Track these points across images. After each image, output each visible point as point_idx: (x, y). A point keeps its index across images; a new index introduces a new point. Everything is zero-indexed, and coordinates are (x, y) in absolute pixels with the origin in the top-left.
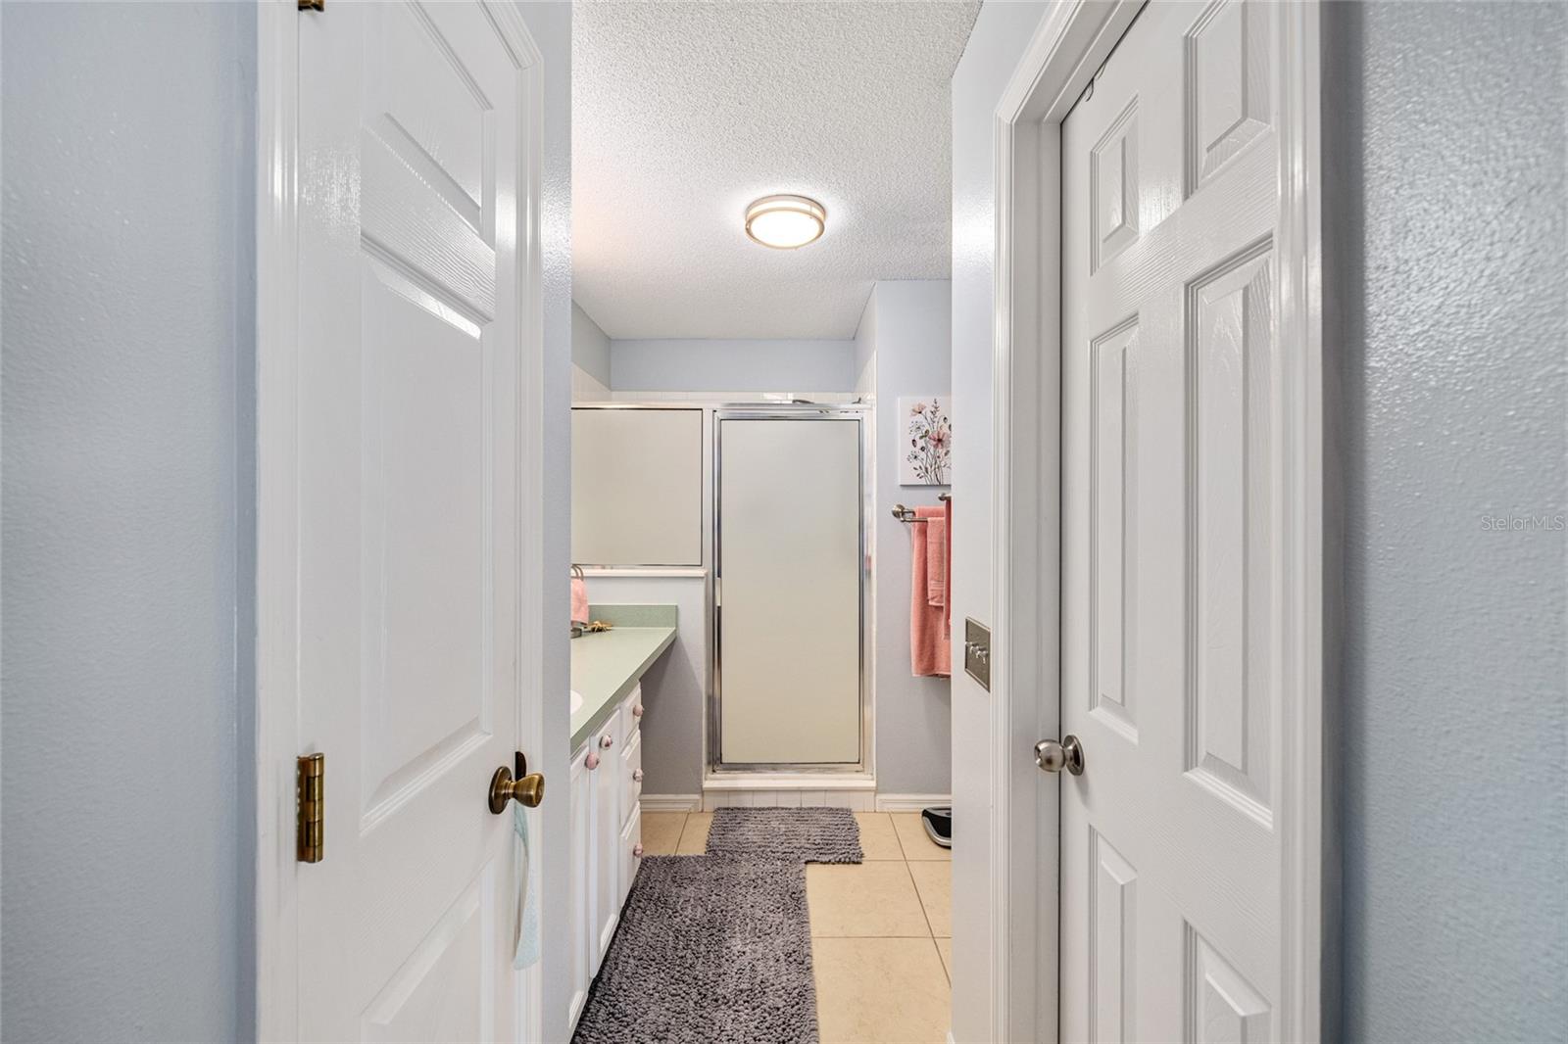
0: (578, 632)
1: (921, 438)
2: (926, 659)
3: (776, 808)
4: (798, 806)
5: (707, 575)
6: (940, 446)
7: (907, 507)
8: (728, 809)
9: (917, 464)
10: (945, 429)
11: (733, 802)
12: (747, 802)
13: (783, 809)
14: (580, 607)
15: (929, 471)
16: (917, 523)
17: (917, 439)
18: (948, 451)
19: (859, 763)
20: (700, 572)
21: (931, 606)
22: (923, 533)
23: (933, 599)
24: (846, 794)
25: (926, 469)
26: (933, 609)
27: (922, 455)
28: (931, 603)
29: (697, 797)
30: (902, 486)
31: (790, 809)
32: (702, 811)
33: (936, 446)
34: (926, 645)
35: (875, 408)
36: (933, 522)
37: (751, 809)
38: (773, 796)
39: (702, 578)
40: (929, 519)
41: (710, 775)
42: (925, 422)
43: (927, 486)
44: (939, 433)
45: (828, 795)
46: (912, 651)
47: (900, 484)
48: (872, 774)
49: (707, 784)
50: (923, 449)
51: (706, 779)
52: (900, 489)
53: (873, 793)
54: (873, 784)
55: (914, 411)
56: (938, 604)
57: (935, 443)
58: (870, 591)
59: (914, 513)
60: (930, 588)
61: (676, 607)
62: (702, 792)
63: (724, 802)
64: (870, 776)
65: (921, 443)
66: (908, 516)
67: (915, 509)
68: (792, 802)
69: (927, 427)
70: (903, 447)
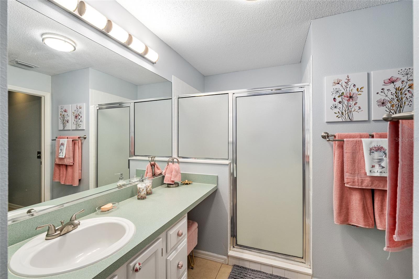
0: (177, 185)
1: (339, 97)
2: (343, 216)
3: (260, 272)
4: (271, 273)
5: (230, 163)
6: (351, 100)
7: (330, 133)
8: (238, 266)
9: (336, 110)
10: (355, 91)
11: (241, 264)
12: (247, 265)
13: (263, 273)
14: (177, 175)
15: (344, 115)
16: (337, 142)
17: (336, 97)
18: (357, 103)
19: (303, 258)
20: (227, 162)
21: (346, 187)
22: (341, 147)
23: (347, 183)
24: (296, 274)
25: (342, 113)
26: (348, 189)
27: (340, 105)
28: (346, 185)
29: (226, 257)
30: (326, 122)
31: (267, 274)
32: (228, 264)
33: (349, 100)
34: (343, 208)
35: (311, 85)
36: (348, 141)
37: (248, 269)
38: (259, 266)
39: (228, 165)
40: (345, 140)
41: (232, 249)
42: (341, 88)
43: (343, 122)
44: (350, 94)
45: (286, 271)
46: (334, 210)
47: (326, 121)
48: (310, 266)
49: (231, 253)
50: (340, 102)
51: (230, 250)
52: (326, 123)
53: (311, 277)
54: (310, 271)
55: (334, 83)
56: (351, 187)
57: (348, 99)
58: (309, 175)
59: (335, 136)
60: (345, 177)
61: (217, 176)
62: (228, 256)
63: (237, 263)
64: (309, 267)
65: (339, 99)
66: (331, 138)
67: (336, 134)
68: (269, 271)
69: (343, 91)
70: (328, 101)
